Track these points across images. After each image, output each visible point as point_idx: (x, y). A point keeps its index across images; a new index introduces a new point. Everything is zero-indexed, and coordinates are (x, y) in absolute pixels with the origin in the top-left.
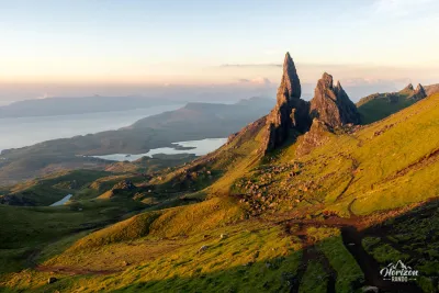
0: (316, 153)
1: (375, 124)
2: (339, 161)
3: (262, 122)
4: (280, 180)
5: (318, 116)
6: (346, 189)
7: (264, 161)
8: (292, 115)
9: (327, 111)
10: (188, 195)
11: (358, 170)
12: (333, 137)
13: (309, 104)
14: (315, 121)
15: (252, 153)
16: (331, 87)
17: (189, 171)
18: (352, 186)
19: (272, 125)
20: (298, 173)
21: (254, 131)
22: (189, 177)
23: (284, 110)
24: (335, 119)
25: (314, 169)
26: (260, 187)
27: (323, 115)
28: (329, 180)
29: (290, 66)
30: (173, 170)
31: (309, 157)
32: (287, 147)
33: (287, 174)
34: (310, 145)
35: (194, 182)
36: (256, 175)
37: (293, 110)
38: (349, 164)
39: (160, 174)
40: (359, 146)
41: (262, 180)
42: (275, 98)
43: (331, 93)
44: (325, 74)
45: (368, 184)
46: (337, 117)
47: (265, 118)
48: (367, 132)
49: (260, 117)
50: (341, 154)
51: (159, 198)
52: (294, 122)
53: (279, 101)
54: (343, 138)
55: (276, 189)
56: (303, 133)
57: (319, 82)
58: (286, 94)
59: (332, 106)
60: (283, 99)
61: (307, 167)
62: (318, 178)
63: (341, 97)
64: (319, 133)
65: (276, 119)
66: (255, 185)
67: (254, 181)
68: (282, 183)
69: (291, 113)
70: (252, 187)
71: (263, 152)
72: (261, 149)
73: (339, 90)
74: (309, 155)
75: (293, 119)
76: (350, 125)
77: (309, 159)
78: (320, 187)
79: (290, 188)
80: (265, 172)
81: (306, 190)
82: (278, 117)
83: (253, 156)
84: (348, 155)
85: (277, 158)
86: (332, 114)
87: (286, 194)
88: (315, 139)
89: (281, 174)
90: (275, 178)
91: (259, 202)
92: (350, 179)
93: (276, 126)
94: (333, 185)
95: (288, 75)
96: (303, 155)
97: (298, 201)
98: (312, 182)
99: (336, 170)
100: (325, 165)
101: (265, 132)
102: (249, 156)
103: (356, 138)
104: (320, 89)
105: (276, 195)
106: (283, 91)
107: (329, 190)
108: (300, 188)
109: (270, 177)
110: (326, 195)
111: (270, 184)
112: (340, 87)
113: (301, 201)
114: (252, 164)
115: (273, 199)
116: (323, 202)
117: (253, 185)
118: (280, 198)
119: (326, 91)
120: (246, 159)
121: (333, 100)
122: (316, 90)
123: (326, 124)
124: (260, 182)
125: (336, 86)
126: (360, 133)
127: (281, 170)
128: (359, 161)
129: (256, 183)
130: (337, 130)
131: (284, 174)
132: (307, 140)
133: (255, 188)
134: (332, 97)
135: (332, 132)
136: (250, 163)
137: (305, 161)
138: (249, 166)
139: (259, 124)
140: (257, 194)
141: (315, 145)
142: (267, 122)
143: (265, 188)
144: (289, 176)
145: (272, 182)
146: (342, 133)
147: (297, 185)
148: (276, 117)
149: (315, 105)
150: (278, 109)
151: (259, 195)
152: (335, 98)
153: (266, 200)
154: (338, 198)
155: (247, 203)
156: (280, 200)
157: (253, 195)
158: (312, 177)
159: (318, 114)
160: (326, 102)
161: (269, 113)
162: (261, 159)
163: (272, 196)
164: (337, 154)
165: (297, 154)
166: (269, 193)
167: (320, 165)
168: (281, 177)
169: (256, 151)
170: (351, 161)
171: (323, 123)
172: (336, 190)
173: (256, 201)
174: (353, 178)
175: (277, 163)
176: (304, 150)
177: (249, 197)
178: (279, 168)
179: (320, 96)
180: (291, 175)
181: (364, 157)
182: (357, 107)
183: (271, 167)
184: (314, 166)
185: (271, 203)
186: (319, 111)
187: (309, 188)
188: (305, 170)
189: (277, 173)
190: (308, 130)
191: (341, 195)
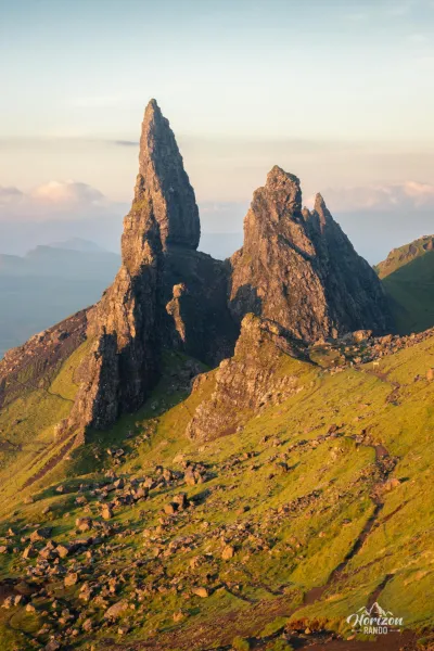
0: (252, 431)
2: (330, 453)
3: (71, 332)
4: (137, 526)
5: (256, 307)
6: (358, 545)
7: (87, 461)
8: (172, 307)
9: (285, 291)
11: (394, 481)
12: (310, 376)
13: (224, 269)
14: (248, 325)
15: (44, 435)
16: (297, 214)
18: (377, 535)
19: (109, 340)
20: (199, 500)
21: (46, 360)
23: (146, 289)
24: (313, 319)
25: (253, 482)
26: (75, 550)
27: (274, 305)
28: (303, 519)
29: (161, 142)
31: (233, 445)
32: (159, 412)
33: (162, 505)
34: (235, 402)
36: (57, 511)
37: (177, 289)
38: (362, 461)
40: (393, 401)
41: (78, 526)
42: (116, 248)
43: (295, 229)
44: (277, 174)
46: (320, 310)
47: (82, 317)
48: (415, 357)
49: (67, 313)
50: (336, 431)
52: (180, 328)
53: (128, 259)
54: (343, 379)
55: (119, 558)
56: (213, 365)
57: (258, 195)
58: (152, 236)
59: (301, 273)
60: (143, 253)
61: (229, 477)
62: (263, 514)
63: (328, 243)
64: (263, 365)
65: (119, 319)
66: (55, 545)
67: (49, 533)
68: (146, 534)
69: (171, 296)
70: (44, 553)
71: (80, 431)
72: (71, 423)
73: (323, 222)
74: (233, 438)
75: (177, 319)
76: (360, 335)
77: (235, 450)
78: (272, 543)
79: (174, 551)
80: (89, 499)
81: (227, 553)
82: (126, 314)
83: (45, 446)
84: (358, 432)
85: (127, 449)
86: (304, 300)
87: (160, 570)
88: (250, 384)
89: (143, 506)
90: (124, 519)
91: (69, 604)
92: (369, 512)
93: (122, 341)
94: (314, 533)
95: (157, 173)
96: (213, 439)
97: (202, 593)
98: (248, 527)
99: (323, 484)
100: (287, 468)
101: (85, 365)
102: (30, 447)
103: (383, 378)
104: (260, 219)
105: (127, 577)
106: (143, 227)
107: (304, 550)
108: (207, 547)
109: (106, 514)
110: (294, 567)
111: (104, 541)
112: (326, 213)
113: (211, 592)
114: (42, 472)
115: (119, 589)
116: (286, 590)
117: (49, 545)
118: (140, 586)
119: (280, 227)
120: (23, 458)
121: (304, 255)
122: (247, 221)
123: (284, 333)
124: (72, 533)
125: (311, 209)
126: (392, 360)
127: (141, 492)
128: (394, 452)
129: (57, 539)
130: (321, 351)
131: (154, 503)
132: (226, 389)
133: (56, 555)
134: (299, 244)
135: (305, 358)
136: (35, 470)
137: (221, 458)
138: (30, 481)
139: (64, 336)
140: (61, 577)
141: (252, 404)
142: (90, 331)
143: (88, 554)
144: (169, 510)
145: (113, 532)
146: (337, 363)
147: (197, 541)
148: (120, 314)
149: (247, 271)
150: (126, 285)
151: (70, 580)
152: (309, 250)
153: (92, 596)
154: (333, 576)
155: (29, 608)
156: (142, 594)
157: (47, 581)
158: (247, 509)
159: (258, 301)
160: (281, 263)
161: (94, 298)
162: (74, 455)
163: (112, 582)
164: (324, 431)
165: (193, 434)
166: (103, 571)
167: (271, 470)
168: (143, 513)
169: (56, 428)
170: (371, 452)
171: (274, 329)
172: (326, 552)
173: (60, 601)
174: (379, 507)
175: (127, 468)
176: (217, 420)
177: (33, 586)
178: (135, 485)
179: (263, 244)
180: (175, 506)
181: (408, 439)
182: (381, 276)
183: (107, 482)
184: (249, 473)
185: (111, 604)
186: (260, 292)
187: (236, 549)
188: (223, 487)
189: (128, 501)
190: (229, 354)
191: (341, 566)
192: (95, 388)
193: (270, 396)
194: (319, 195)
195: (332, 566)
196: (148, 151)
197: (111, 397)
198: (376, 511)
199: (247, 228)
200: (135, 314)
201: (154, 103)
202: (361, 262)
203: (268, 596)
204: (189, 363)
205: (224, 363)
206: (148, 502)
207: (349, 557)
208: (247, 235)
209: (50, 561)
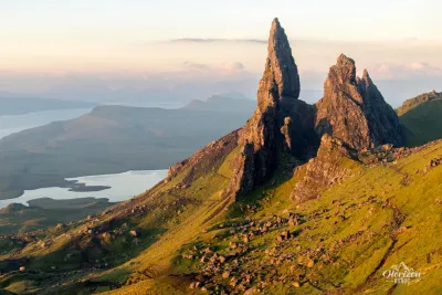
0: (328, 196)
1: (432, 146)
2: (369, 212)
3: (230, 142)
5: (330, 130)
6: (383, 262)
7: (236, 211)
8: (284, 129)
9: (346, 121)
10: (93, 275)
11: (403, 227)
12: (358, 169)
13: (312, 110)
14: (324, 139)
15: (214, 197)
16: (353, 80)
17: (97, 230)
18: (393, 257)
19: (249, 146)
20: (296, 234)
21: (216, 156)
22: (96, 241)
23: (270, 120)
24: (361, 138)
25: (326, 226)
26: (228, 259)
27: (340, 129)
28: (353, 247)
29: (280, 41)
30: (66, 229)
31: (315, 205)
32: (276, 185)
33: (276, 236)
34: (317, 183)
35: (106, 252)
36: (219, 237)
37: (287, 120)
38: (385, 217)
39: (43, 237)
40: (404, 184)
41: (230, 246)
42: (255, 98)
43: (352, 88)
44: (342, 58)
45: (421, 254)
46: (365, 133)
47: (236, 134)
48: (417, 160)
50: (372, 199)
51: (39, 281)
52: (288, 141)
53: (261, 104)
54: (375, 171)
55: (252, 264)
56: (305, 161)
57: (332, 70)
58: (274, 91)
59: (355, 113)
60: (269, 100)
61: (313, 222)
62: (331, 243)
63: (370, 97)
64: (332, 162)
65: (255, 135)
66: (218, 255)
67: (215, 249)
68: (267, 252)
69: (283, 124)
70: (212, 260)
71: (233, 195)
72: (228, 190)
73: (367, 85)
74: (315, 201)
75: (287, 136)
76: (386, 147)
77: (316, 208)
78: (335, 259)
79: (282, 261)
80: (237, 232)
81: (311, 264)
82: (259, 133)
83: (214, 203)
84: (384, 200)
85: (258, 206)
86: (356, 128)
87: (274, 271)
88: (325, 172)
89: (266, 236)
90: (255, 243)
91: (225, 288)
92: (389, 244)
93: (257, 147)
94: (358, 255)
95: (278, 57)
96: (304, 201)
97: (297, 285)
98: (322, 250)
99: (365, 228)
100: (345, 219)
101: (237, 159)
102: (206, 203)
103: (399, 171)
104: (333, 83)
105: (256, 274)
106: (269, 86)
107: (353, 264)
108: (300, 260)
109: (246, 240)
110: (347, 273)
111: (245, 254)
112: (370, 80)
113: (301, 285)
114: (212, 216)
115: (251, 281)
116: (342, 286)
117: (215, 255)
118: (263, 279)
119: (343, 87)
120: (202, 209)
121: (356, 102)
122: (325, 84)
123: (344, 145)
124: (227, 249)
125: (361, 77)
126: (404, 161)
127: (265, 229)
128: (404, 212)
129: (219, 252)
130: (365, 155)
131: (271, 235)
132: (312, 174)
133: (219, 261)
134: (354, 96)
135: (356, 159)
136: (209, 215)
137: (308, 212)
138: (206, 220)
139: (226, 144)
140: (221, 273)
141: (326, 183)
142: (239, 141)
143: (236, 261)
144: (280, 239)
145: (249, 250)
146: (373, 162)
147: (294, 256)
148: (256, 133)
149: (325, 110)
150: (259, 117)
151: (226, 275)
152: (359, 100)
153: (237, 284)
154: (368, 278)
155: (203, 289)
156: (264, 284)
157: (213, 275)
158: (322, 240)
159: (331, 127)
160: (344, 107)
161: (243, 124)
162: (229, 208)
163: (248, 277)
164: (365, 199)
165: (293, 198)
166: (243, 271)
167: (336, 219)
168: (265, 240)
169: (220, 193)
170: (391, 212)
171: (339, 143)
172: (365, 265)
173: (220, 286)
174: (395, 242)
175: (257, 216)
176: (307, 191)
177: (206, 277)
178: (262, 225)
179: (334, 96)
180: (283, 237)
181: (412, 205)
182: (399, 115)
183: (247, 223)
184: (324, 220)
185: (247, 289)
186: (332, 123)
187: (315, 262)
188: (309, 227)
189: (258, 233)
190: (314, 156)
191: (373, 274)
192: (242, 172)
193: (336, 179)
194: (365, 71)
195: (368, 273)
196: (273, 45)
197: (250, 177)
198: (393, 244)
199: (325, 87)
200: (264, 132)
201: (276, 20)
202: (388, 107)
203: (332, 288)
204: (293, 159)
205: (311, 161)
206: (268, 234)
207: (377, 268)
208: (325, 91)
209: (215, 264)
